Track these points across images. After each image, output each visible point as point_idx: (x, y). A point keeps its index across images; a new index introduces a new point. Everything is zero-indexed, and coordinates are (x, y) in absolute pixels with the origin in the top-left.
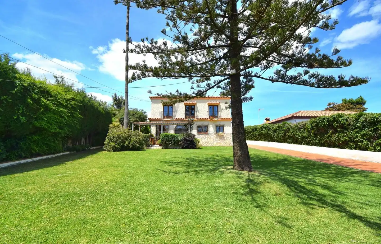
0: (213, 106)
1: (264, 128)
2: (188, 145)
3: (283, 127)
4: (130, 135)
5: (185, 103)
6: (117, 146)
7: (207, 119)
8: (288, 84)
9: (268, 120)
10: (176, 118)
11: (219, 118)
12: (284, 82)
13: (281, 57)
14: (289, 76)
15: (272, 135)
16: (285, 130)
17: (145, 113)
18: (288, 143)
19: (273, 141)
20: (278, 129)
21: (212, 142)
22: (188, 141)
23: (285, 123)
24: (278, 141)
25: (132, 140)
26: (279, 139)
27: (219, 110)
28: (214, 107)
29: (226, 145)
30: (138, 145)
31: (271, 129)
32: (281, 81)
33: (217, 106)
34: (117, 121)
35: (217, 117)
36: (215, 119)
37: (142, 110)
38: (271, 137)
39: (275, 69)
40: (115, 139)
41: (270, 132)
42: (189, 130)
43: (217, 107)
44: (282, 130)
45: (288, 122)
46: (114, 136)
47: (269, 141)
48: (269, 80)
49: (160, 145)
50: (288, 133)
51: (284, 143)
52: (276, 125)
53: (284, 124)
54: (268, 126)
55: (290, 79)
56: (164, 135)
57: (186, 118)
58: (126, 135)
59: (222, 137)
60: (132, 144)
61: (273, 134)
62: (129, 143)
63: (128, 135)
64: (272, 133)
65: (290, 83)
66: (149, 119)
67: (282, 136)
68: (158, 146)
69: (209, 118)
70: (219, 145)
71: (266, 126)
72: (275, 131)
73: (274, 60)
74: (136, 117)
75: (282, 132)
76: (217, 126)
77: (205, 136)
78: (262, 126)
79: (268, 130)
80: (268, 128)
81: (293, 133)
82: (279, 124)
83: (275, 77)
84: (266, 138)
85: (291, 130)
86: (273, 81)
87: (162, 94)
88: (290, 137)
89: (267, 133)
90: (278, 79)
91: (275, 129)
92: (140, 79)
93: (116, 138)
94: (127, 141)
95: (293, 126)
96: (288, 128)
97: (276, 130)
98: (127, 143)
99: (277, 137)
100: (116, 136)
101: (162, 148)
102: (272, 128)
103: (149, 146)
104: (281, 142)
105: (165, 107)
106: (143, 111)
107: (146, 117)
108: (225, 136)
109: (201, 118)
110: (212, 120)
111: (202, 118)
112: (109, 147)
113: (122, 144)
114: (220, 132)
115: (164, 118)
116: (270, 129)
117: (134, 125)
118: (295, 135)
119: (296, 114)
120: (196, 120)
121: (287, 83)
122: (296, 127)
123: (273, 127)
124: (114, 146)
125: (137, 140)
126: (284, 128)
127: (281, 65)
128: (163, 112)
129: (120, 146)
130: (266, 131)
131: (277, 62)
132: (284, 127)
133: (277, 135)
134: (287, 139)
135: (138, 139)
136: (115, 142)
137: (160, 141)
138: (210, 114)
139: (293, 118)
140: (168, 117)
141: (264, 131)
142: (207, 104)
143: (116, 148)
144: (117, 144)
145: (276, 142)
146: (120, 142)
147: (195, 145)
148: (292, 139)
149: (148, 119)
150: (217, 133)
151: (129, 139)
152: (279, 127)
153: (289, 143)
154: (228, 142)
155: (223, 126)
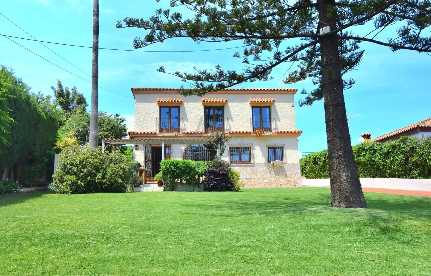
0: (261, 108)
1: (363, 150)
2: (218, 183)
3: (401, 146)
4: (103, 161)
5: (204, 101)
6: (79, 182)
7: (250, 132)
8: (423, 52)
9: (367, 137)
10: (186, 132)
11: (273, 131)
12: (416, 49)
13: (406, 7)
14: (424, 39)
15: (380, 163)
16: (406, 152)
17: (122, 121)
18: (413, 178)
19: (383, 175)
20: (393, 152)
21: (260, 180)
22: (216, 174)
23: (406, 139)
24: (393, 176)
25: (109, 170)
26: (395, 171)
27: (273, 116)
28: (263, 109)
29: (288, 186)
30: (120, 180)
31: (378, 151)
32: (409, 48)
33: (269, 107)
34: (71, 136)
35: (270, 129)
36: (267, 133)
37: (117, 115)
38: (378, 168)
39: (400, 27)
40: (75, 169)
41: (377, 159)
42: (218, 154)
43: (267, 109)
44: (401, 153)
45: (412, 137)
46: (73, 162)
47: (373, 177)
48: (388, 45)
49: (160, 184)
50: (413, 157)
51: (406, 178)
52: (388, 144)
53: (404, 141)
54: (371, 147)
55: (426, 44)
56: (168, 163)
57: (206, 131)
58: (96, 160)
59: (280, 171)
60: (108, 179)
61: (383, 161)
62: (103, 178)
63: (101, 160)
64: (380, 159)
65: (426, 50)
66: (129, 133)
67: (400, 164)
68: (157, 185)
69: (254, 131)
70: (274, 186)
71: (368, 147)
72: (387, 155)
73: (394, 11)
74: (104, 129)
75: (401, 156)
76: (269, 148)
77: (245, 168)
78: (360, 148)
79: (373, 154)
80: (371, 150)
81: (421, 156)
82: (393, 142)
83: (400, 40)
84: (370, 171)
85: (419, 151)
86: (395, 47)
87: (185, 74)
88: (416, 166)
89: (370, 160)
90: (405, 44)
91: (386, 151)
92: (161, 41)
93: (76, 166)
94: (100, 172)
95: (421, 143)
96: (413, 148)
97: (389, 152)
98: (99, 176)
99: (390, 168)
100: (78, 162)
101: (165, 190)
102: (380, 150)
103: (138, 186)
104: (399, 177)
105: (162, 108)
106: (120, 117)
107: (125, 130)
108: (286, 168)
109: (236, 132)
110: (259, 135)
111: (240, 132)
112: (64, 184)
113: (89, 178)
114: (275, 159)
115: (161, 131)
116: (375, 151)
117: (106, 144)
118: (426, 160)
119: (423, 122)
120: (228, 135)
121: (421, 50)
122: (427, 145)
123: (382, 148)
124: (74, 183)
125: (118, 171)
126: (404, 148)
127: (406, 21)
128: (158, 120)
129: (84, 182)
130: (367, 156)
131: (400, 16)
132: (404, 146)
133: (391, 163)
134: (410, 170)
135: (121, 168)
136: (75, 174)
137: (159, 175)
138: (255, 123)
139: (419, 130)
140: (170, 130)
141: (364, 156)
142: (248, 103)
143: (78, 187)
144: (78, 179)
145: (389, 177)
146: (86, 176)
147: (231, 184)
148: (420, 168)
149: (127, 133)
150: (269, 162)
151: (102, 168)
152: (393, 147)
153: (416, 178)
154: (292, 180)
155: (282, 148)
